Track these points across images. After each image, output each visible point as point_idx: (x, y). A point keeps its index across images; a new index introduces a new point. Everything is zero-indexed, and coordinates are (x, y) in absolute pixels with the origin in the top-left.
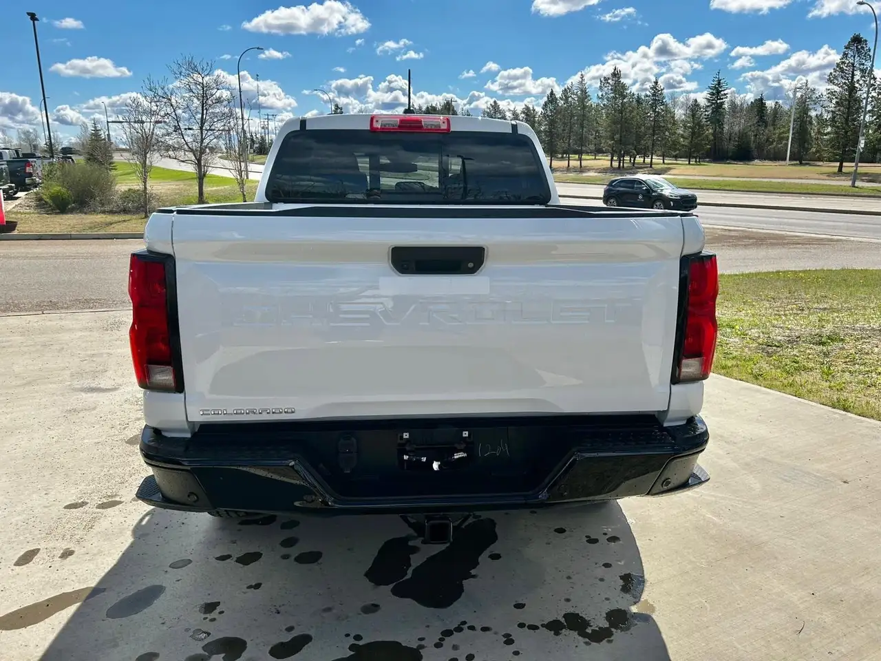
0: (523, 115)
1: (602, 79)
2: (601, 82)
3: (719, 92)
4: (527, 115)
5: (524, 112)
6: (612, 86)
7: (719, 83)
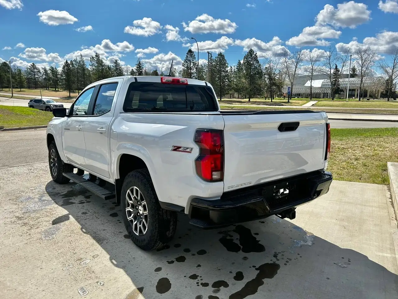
0: (50, 71)
1: (91, 57)
2: (91, 58)
3: (140, 67)
4: (52, 71)
5: (50, 70)
6: (96, 61)
7: (140, 63)
